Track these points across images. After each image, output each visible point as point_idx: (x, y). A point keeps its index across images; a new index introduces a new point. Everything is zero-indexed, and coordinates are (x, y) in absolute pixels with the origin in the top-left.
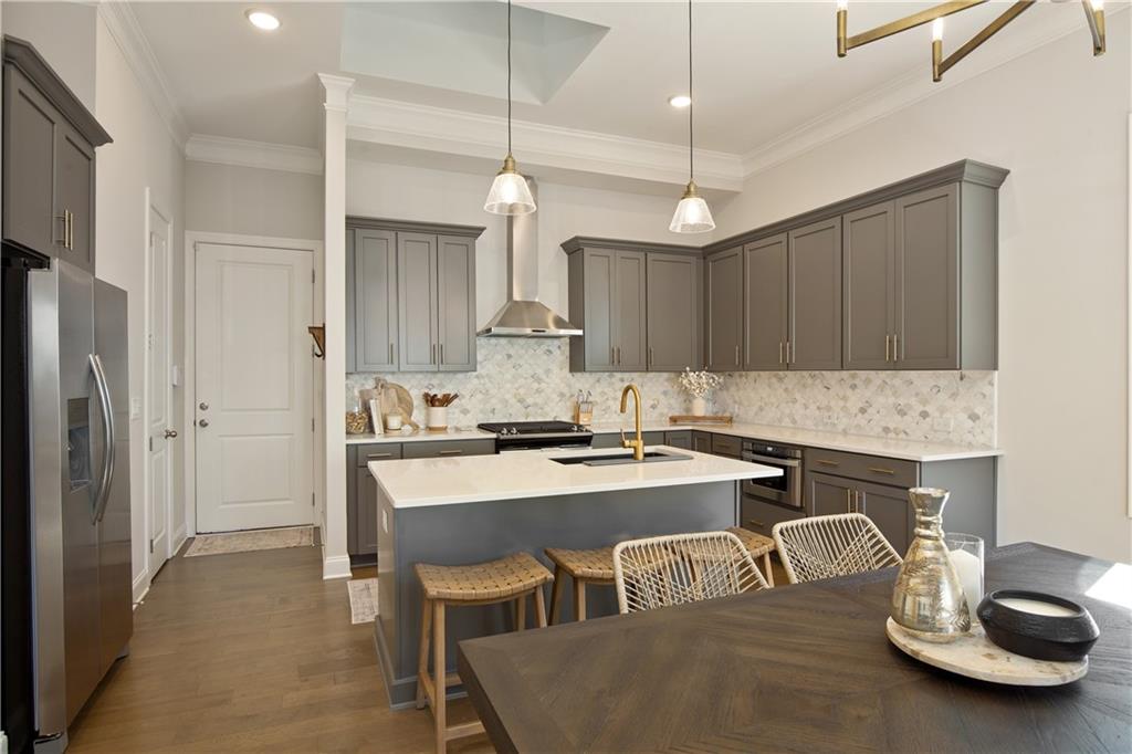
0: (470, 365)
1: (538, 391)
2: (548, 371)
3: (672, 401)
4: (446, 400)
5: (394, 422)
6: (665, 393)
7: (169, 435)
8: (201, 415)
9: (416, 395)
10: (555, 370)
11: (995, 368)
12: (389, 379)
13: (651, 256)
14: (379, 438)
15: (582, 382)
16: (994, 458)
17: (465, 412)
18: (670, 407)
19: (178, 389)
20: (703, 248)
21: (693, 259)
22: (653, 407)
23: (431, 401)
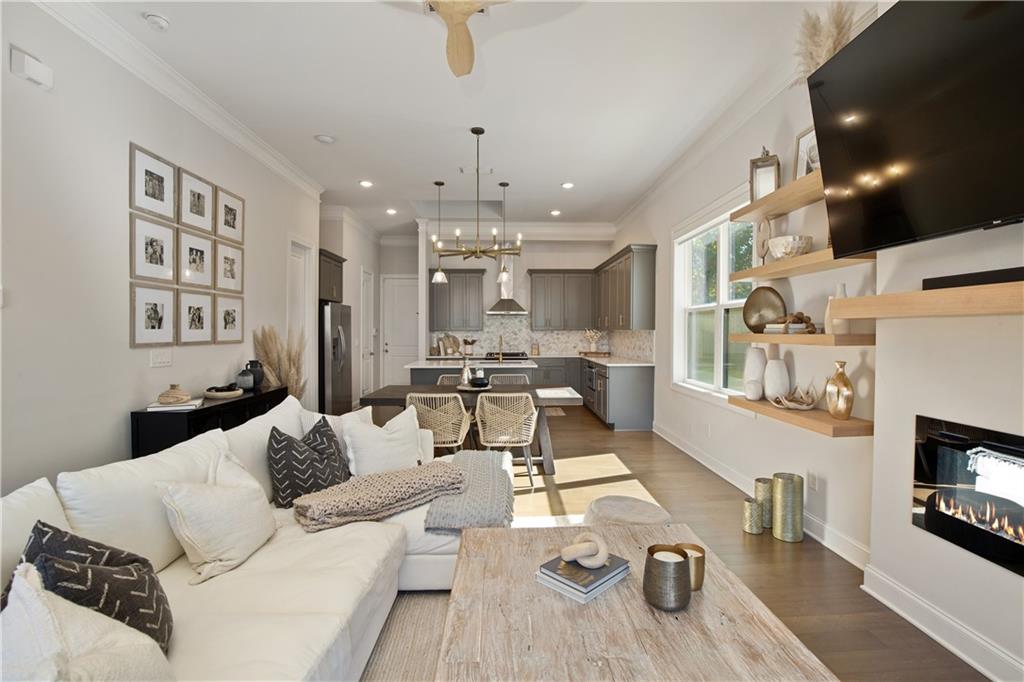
0: (480, 328)
1: (516, 339)
2: (520, 330)
3: (585, 345)
4: (473, 342)
5: (450, 351)
6: (581, 341)
7: (371, 354)
8: (386, 347)
9: (461, 340)
10: (524, 330)
11: (653, 328)
12: (450, 333)
13: (567, 275)
14: (443, 356)
15: (537, 336)
16: (653, 367)
17: (482, 348)
18: (584, 348)
19: (376, 337)
20: (595, 270)
21: (590, 275)
22: (575, 347)
23: (466, 342)
